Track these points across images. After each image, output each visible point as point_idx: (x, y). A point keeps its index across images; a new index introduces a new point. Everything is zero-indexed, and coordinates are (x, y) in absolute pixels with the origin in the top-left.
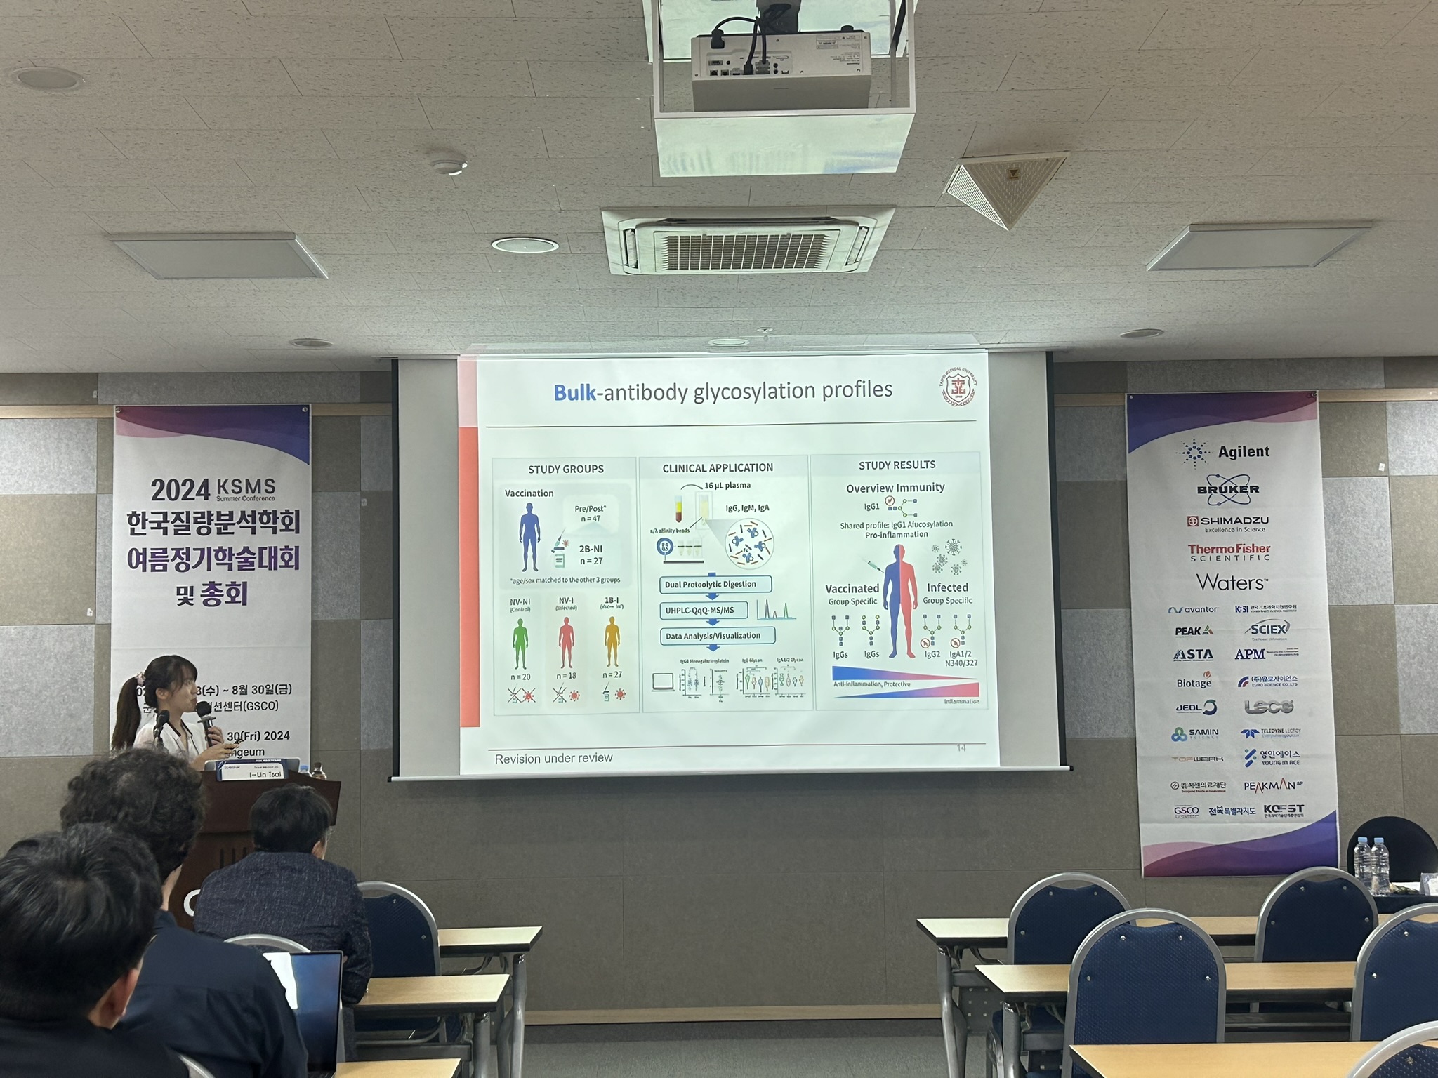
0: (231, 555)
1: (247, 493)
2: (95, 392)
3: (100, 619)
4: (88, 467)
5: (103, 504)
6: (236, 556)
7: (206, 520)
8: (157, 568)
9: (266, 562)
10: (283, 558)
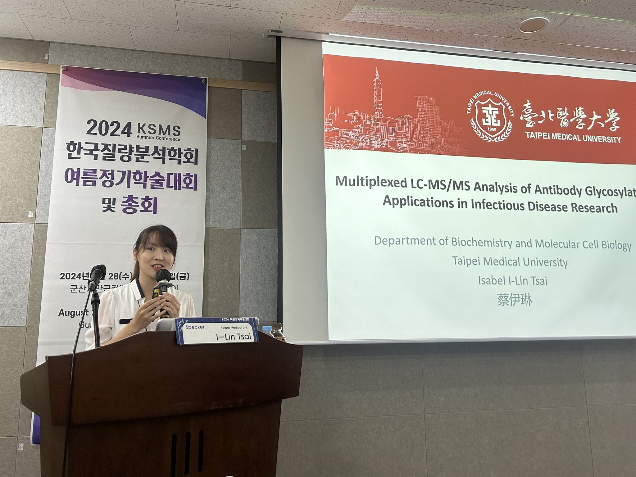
0: (146, 177)
1: (160, 134)
2: (47, 55)
3: (38, 220)
4: (37, 108)
5: (47, 135)
6: (150, 178)
7: (128, 151)
8: (88, 183)
9: (172, 183)
10: (185, 181)
